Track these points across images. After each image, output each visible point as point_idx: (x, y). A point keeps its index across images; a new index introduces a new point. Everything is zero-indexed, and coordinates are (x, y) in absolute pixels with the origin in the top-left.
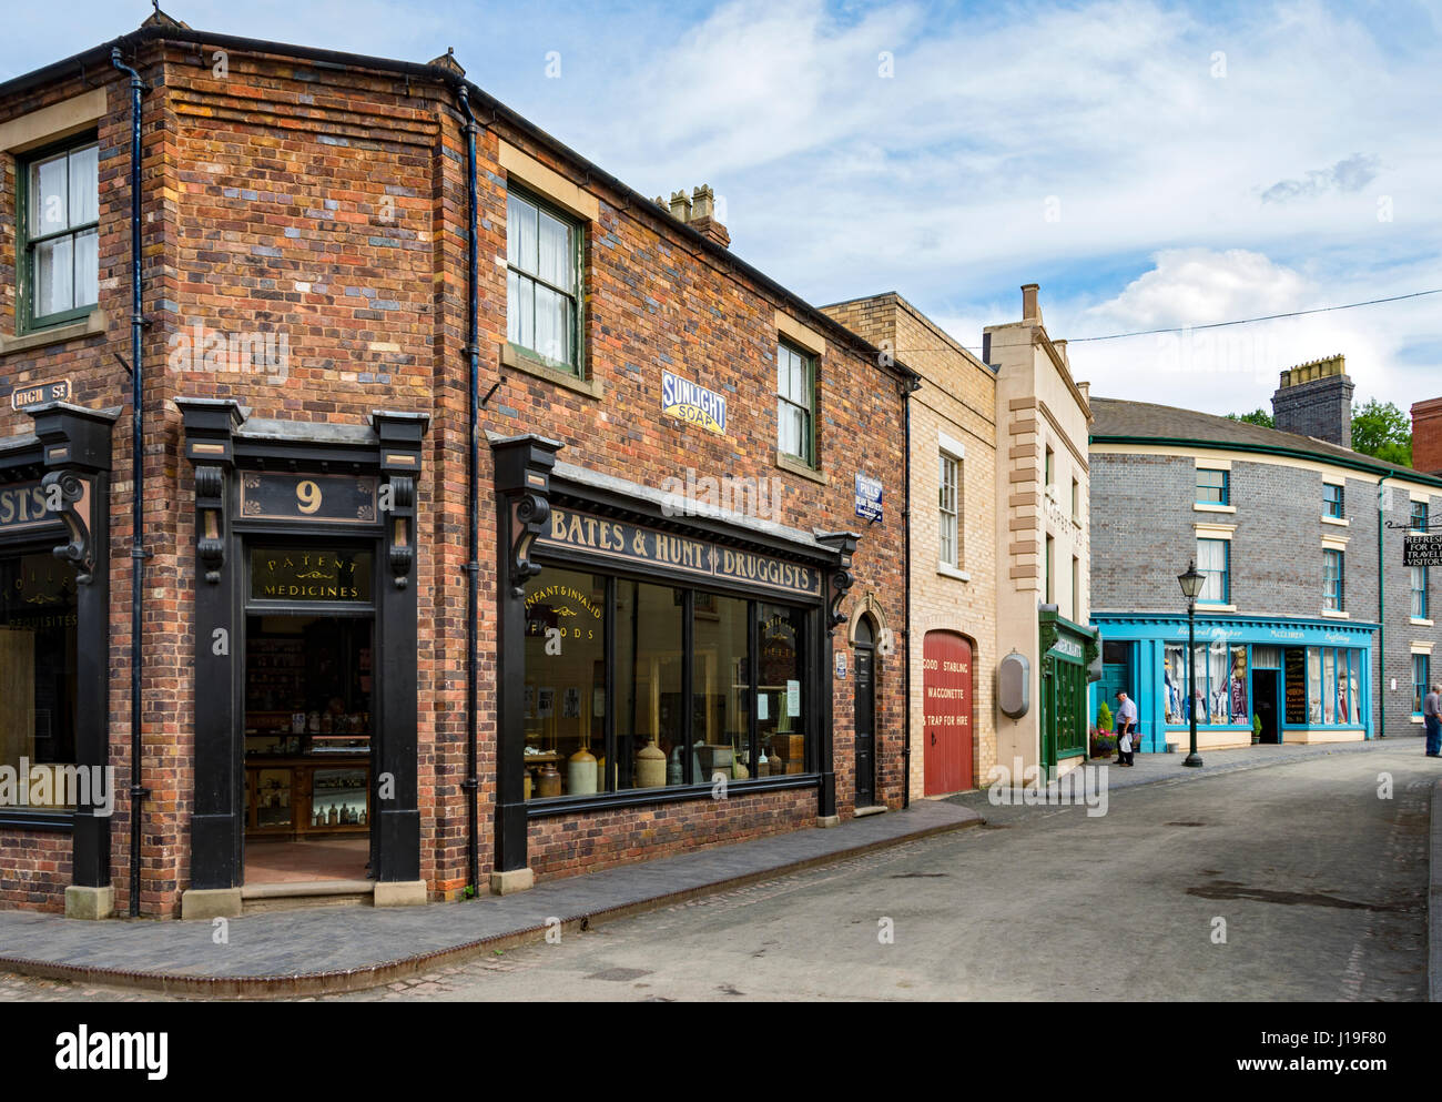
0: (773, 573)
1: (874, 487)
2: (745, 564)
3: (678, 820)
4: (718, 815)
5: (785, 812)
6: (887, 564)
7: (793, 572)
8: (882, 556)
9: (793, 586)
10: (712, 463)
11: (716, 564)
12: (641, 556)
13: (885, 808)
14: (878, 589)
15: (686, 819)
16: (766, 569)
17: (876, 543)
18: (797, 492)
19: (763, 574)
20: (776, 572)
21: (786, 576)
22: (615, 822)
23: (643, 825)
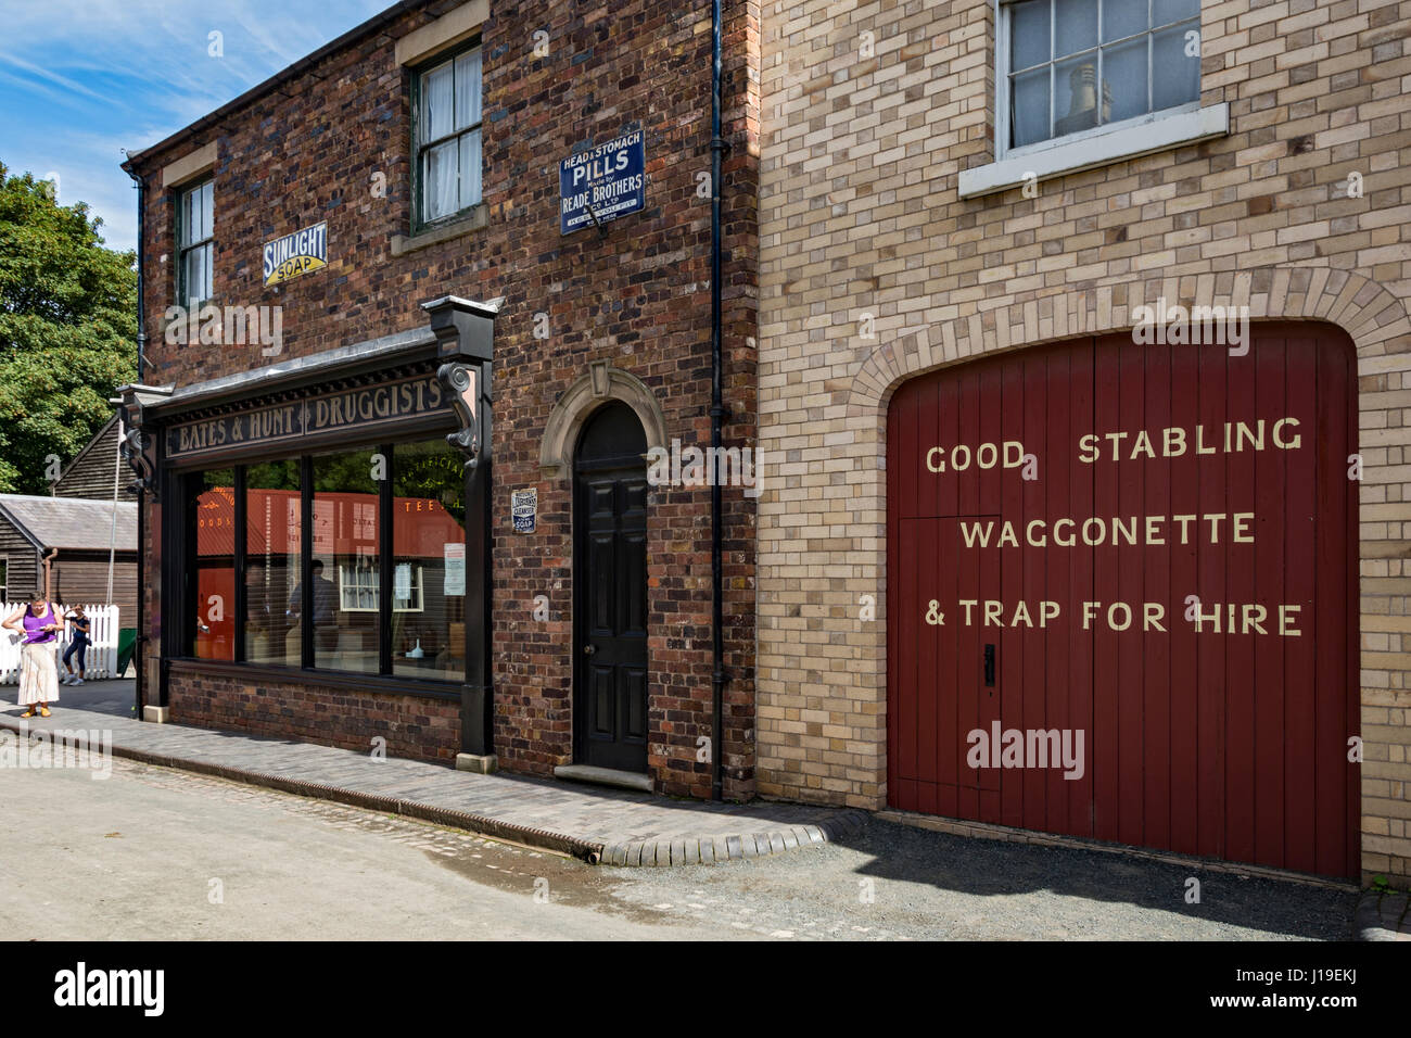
0: (381, 405)
1: (613, 156)
2: (343, 408)
3: (277, 701)
4: (318, 707)
5: (411, 729)
6: (662, 285)
7: (414, 392)
8: (647, 276)
9: (413, 410)
10: (313, 307)
11: (307, 421)
12: (239, 441)
13: (645, 782)
14: (628, 349)
15: (285, 703)
16: (370, 404)
17: (626, 258)
18: (433, 270)
19: (366, 412)
20: (387, 401)
21: (402, 402)
22: (226, 688)
23: (246, 698)
